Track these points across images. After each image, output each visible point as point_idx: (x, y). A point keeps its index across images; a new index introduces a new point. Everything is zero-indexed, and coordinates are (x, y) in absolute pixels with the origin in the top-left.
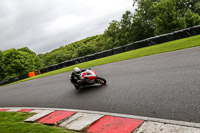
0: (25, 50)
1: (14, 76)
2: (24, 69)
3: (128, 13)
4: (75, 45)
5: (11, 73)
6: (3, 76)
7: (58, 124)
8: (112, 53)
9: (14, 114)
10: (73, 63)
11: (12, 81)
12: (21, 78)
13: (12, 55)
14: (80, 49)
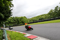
0: (25, 17)
1: (22, 24)
2: (24, 22)
3: (57, 7)
4: (38, 17)
5: (21, 23)
6: (19, 24)
8: (50, 20)
9: (21, 34)
10: (37, 22)
13: (22, 18)
14: (39, 18)
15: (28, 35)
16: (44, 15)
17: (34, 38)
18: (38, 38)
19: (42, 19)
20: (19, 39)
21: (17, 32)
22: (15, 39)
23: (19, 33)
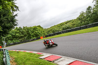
0: (39, 26)
1: (35, 38)
2: (38, 35)
4: (62, 24)
6: (31, 38)
7: (53, 62)
9: (35, 54)
10: (60, 33)
11: (34, 40)
12: (37, 39)
13: (35, 28)
14: (63, 26)
15: (45, 55)
16: (71, 21)
17: (56, 60)
18: (61, 59)
19: (68, 28)
20: (31, 63)
21: (28, 51)
22: (24, 63)
23: (31, 54)
